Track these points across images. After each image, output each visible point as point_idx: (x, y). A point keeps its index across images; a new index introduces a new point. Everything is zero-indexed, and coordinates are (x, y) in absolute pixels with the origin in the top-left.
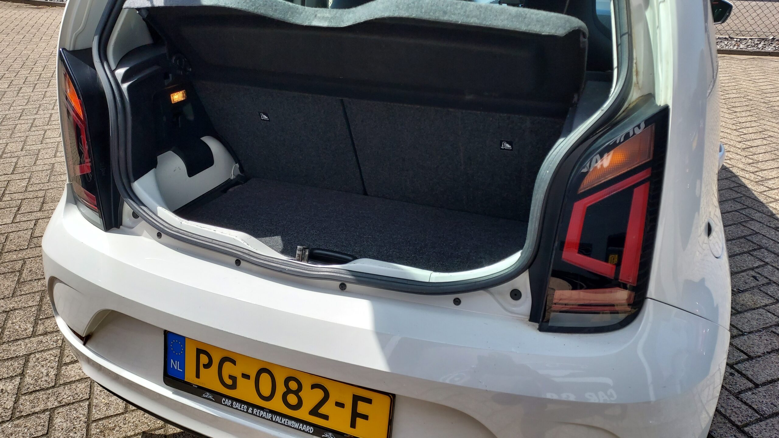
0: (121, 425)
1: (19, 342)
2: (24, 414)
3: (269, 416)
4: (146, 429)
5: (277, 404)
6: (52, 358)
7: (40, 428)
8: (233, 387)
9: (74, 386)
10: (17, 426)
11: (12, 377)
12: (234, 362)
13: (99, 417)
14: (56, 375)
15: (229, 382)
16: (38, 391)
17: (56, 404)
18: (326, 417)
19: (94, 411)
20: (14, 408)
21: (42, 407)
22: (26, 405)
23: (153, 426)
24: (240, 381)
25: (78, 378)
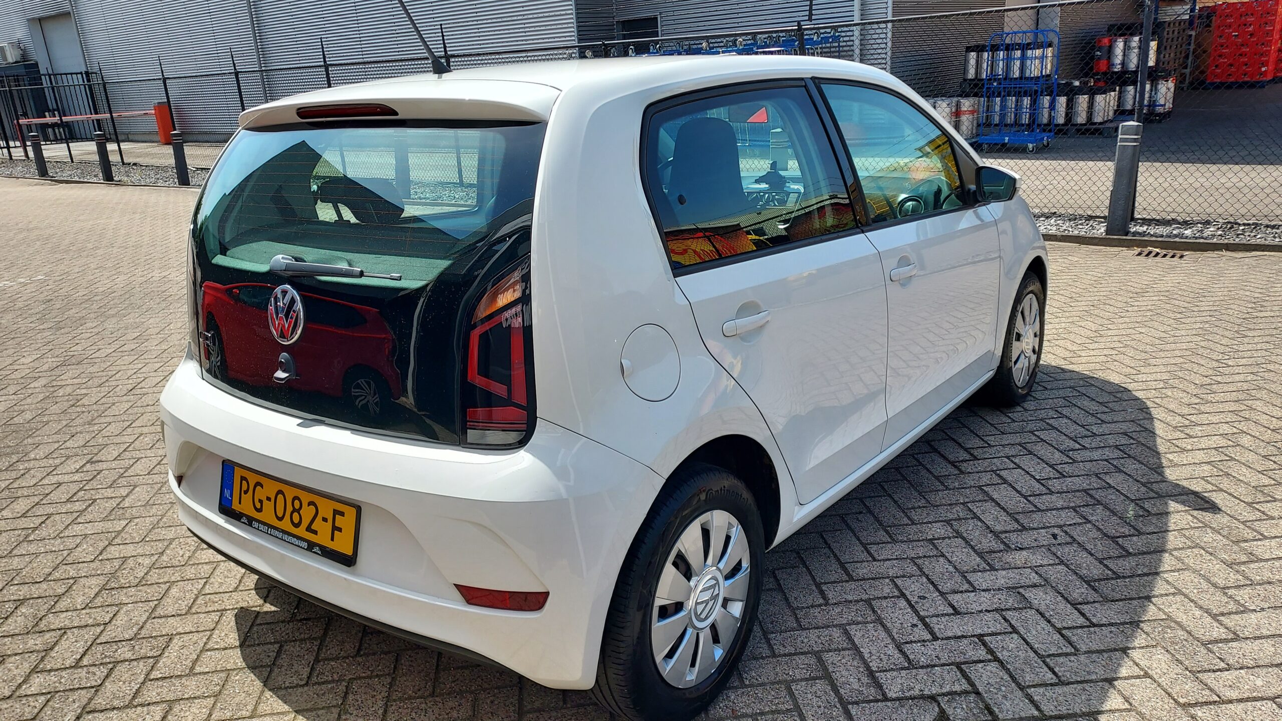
0: (225, 600)
1: (171, 528)
2: (149, 583)
3: (280, 535)
4: (244, 606)
5: (286, 525)
6: (193, 543)
7: (156, 594)
8: (259, 510)
9: (200, 566)
10: (140, 591)
11: (153, 554)
12: (262, 487)
13: (210, 592)
14: (189, 557)
15: (258, 506)
16: (169, 567)
17: (179, 579)
18: (315, 532)
19: (207, 587)
20: (143, 578)
21: (166, 580)
22: (153, 577)
23: (251, 604)
24: (265, 502)
25: (207, 561)
